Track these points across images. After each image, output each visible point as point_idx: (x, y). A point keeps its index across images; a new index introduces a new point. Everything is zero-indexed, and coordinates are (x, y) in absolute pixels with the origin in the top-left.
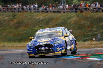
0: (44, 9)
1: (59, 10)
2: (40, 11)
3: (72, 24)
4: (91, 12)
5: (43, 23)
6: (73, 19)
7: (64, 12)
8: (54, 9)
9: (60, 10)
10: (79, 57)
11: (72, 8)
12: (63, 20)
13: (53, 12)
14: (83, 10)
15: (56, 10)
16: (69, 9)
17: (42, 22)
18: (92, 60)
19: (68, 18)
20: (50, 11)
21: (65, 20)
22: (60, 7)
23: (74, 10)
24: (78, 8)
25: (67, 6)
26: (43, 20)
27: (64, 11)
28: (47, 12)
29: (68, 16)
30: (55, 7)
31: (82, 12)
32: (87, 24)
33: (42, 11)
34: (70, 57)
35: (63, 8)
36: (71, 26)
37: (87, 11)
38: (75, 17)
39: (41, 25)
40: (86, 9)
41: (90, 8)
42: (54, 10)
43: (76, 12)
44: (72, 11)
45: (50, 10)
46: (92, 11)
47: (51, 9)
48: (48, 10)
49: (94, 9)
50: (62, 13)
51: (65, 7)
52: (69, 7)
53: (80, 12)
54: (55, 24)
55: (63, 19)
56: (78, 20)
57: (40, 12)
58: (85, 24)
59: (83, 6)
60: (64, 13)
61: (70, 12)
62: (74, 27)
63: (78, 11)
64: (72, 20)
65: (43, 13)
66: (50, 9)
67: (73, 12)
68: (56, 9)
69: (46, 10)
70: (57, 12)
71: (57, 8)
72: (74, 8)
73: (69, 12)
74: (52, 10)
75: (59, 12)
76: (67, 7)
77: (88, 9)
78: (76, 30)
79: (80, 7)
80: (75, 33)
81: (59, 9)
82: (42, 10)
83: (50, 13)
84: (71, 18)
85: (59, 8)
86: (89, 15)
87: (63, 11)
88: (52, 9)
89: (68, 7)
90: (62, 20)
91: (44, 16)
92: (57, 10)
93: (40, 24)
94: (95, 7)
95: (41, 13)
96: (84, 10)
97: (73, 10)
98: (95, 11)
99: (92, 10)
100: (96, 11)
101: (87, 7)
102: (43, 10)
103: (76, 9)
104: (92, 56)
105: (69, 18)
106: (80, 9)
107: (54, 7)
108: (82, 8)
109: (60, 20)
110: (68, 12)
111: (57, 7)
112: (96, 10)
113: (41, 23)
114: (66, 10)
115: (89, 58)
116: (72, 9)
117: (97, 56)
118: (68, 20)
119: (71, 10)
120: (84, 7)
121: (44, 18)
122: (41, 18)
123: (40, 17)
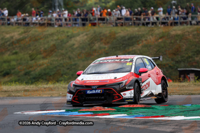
0: (21, 20)
1: (50, 22)
2: (13, 23)
3: (76, 48)
4: (112, 26)
5: (20, 46)
6: (78, 38)
7: (60, 26)
8: (41, 19)
9: (53, 21)
10: (89, 113)
11: (76, 17)
12: (59, 41)
13: (38, 26)
14: (96, 21)
15: (43, 22)
16: (70, 19)
17: (17, 45)
18: (114, 120)
19: (68, 36)
20: (34, 23)
21: (62, 41)
22: (52, 16)
23: (79, 21)
24: (88, 17)
25: (65, 14)
26: (19, 41)
27: (60, 22)
28: (28, 24)
29: (67, 32)
30: (42, 15)
31: (94, 24)
32: (105, 48)
33: (16, 23)
34: (72, 113)
35: (58, 17)
36: (74, 53)
37: (104, 23)
38: (81, 35)
39: (14, 51)
40: (103, 19)
41: (110, 18)
42: (41, 22)
43: (84, 25)
44: (75, 24)
45: (33, 21)
46: (114, 24)
47: (34, 19)
48: (29, 22)
49: (118, 19)
50: (56, 26)
51: (63, 15)
52: (70, 14)
53: (90, 25)
54: (43, 49)
55: (58, 39)
56: (86, 41)
57: (12, 25)
58: (100, 48)
59: (97, 14)
60: (61, 28)
61: (72, 26)
62: (79, 55)
63: (88, 22)
64: (76, 41)
65: (19, 26)
66: (32, 19)
67: (77, 25)
68: (45, 20)
69: (25, 22)
70: (46, 25)
71: (45, 17)
72: (79, 17)
73: (69, 26)
74: (37, 22)
75: (50, 25)
76: (66, 16)
77: (107, 19)
78: (83, 61)
79: (91, 15)
80: (82, 66)
81: (51, 20)
82: (17, 20)
83: (32, 27)
84: (74, 37)
85: (49, 16)
86: (108, 32)
87: (57, 23)
88: (37, 19)
89: (68, 15)
90: (55, 40)
91: (20, 32)
92: (46, 22)
93: (14, 49)
94: (120, 17)
95: (15, 27)
96: (100, 22)
97: (77, 22)
98: (119, 23)
99: (114, 22)
100: (122, 23)
101: (104, 16)
102: (19, 21)
103: (83, 20)
104: (115, 111)
105: (70, 37)
106: (90, 20)
107: (40, 16)
108: (94, 17)
109: (52, 40)
110: (67, 24)
111: (47, 15)
112: (122, 21)
113: (14, 46)
114: (64, 20)
115: (109, 115)
116: (76, 20)
117: (123, 111)
118: (68, 42)
119: (74, 22)
120: (99, 17)
121: (21, 37)
122: (14, 38)
123: (13, 34)
